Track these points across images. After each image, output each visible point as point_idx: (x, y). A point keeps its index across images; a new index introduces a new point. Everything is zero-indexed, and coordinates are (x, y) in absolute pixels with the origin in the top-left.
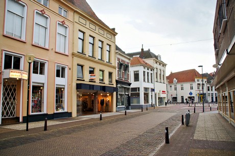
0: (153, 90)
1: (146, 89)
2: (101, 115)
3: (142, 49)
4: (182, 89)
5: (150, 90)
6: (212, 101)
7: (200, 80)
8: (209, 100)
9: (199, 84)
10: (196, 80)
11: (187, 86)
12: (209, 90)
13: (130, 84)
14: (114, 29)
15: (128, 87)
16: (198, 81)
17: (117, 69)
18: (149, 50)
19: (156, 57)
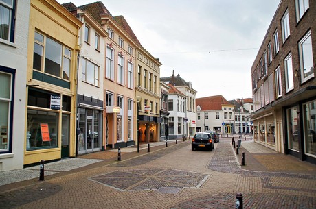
0: (186, 120)
1: (179, 118)
3: (173, 75)
4: (207, 118)
5: (183, 120)
6: (240, 132)
7: (227, 108)
8: (237, 130)
9: (226, 113)
10: (223, 108)
11: (212, 114)
12: (236, 119)
13: (168, 114)
14: (158, 59)
15: (166, 117)
16: (225, 109)
17: (161, 100)
18: (178, 75)
19: (188, 84)
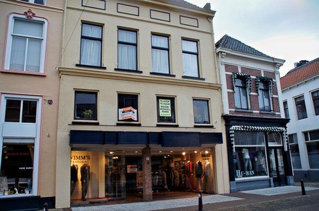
2: (200, 200)
17: (225, 90)
